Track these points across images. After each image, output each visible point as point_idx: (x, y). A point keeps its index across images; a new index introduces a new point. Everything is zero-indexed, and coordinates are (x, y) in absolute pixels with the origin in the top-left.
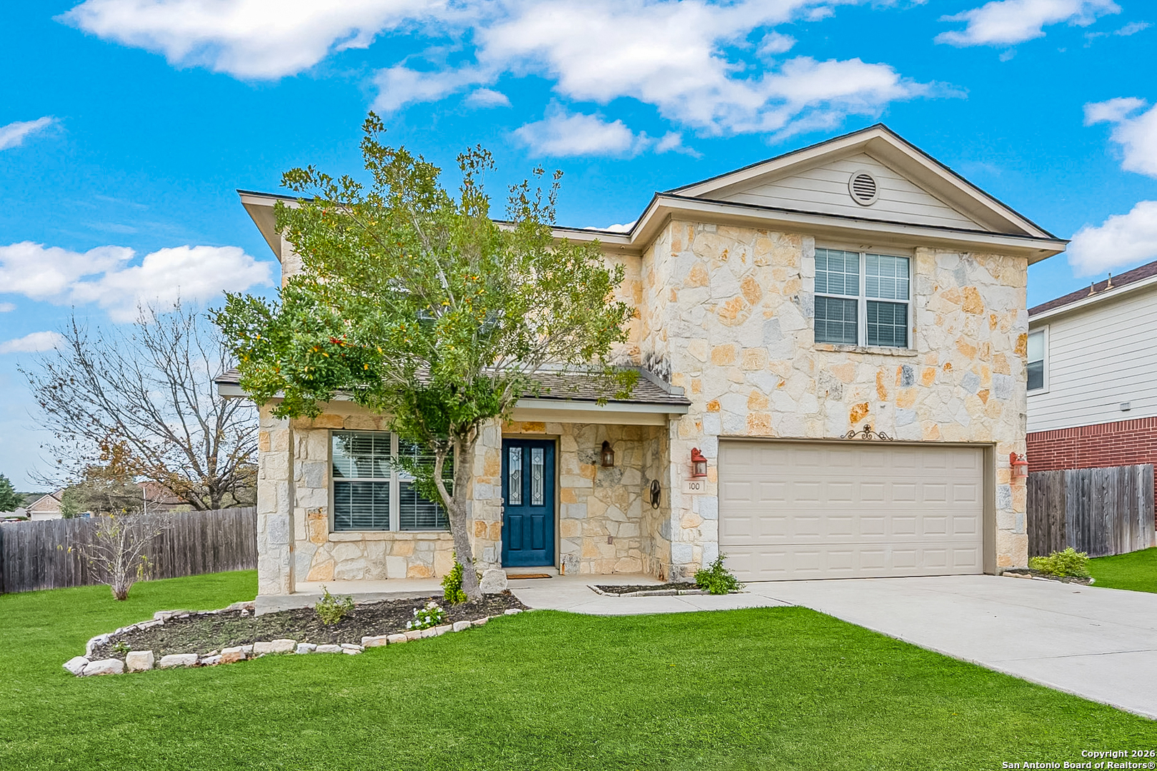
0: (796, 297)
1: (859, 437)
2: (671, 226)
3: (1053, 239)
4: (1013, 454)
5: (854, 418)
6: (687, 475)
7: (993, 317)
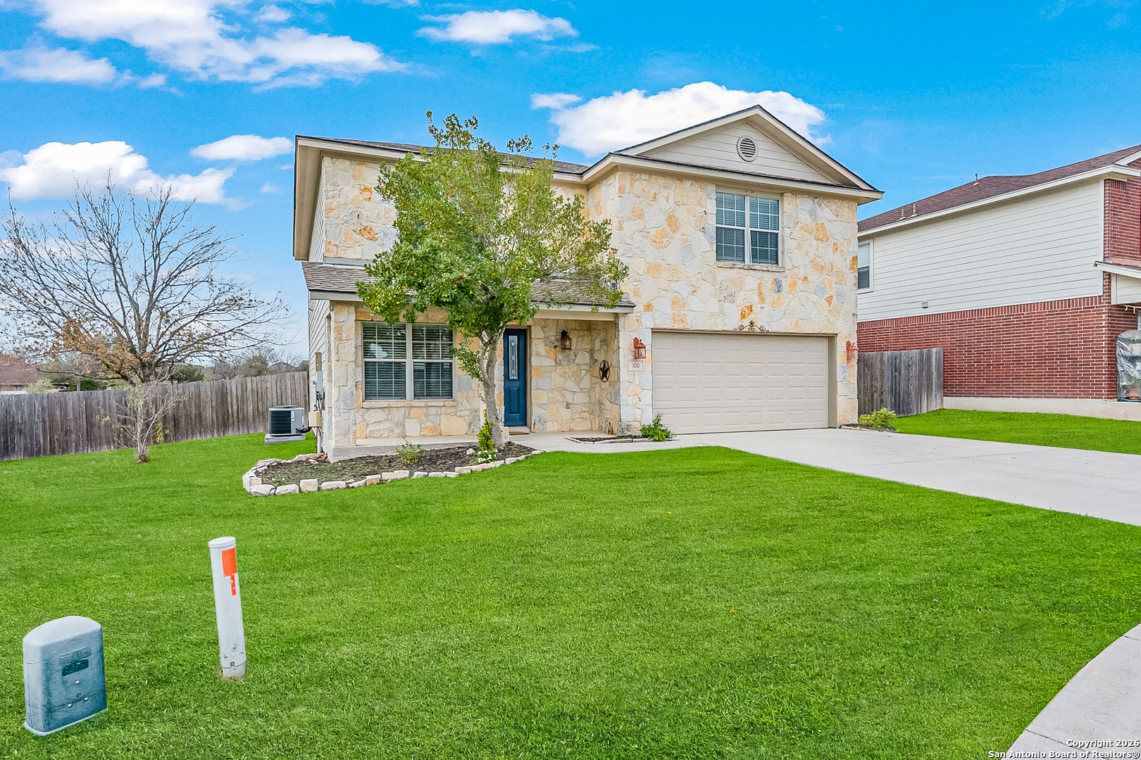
0: (703, 228)
1: (746, 330)
2: (618, 175)
3: (875, 190)
4: (848, 342)
5: (743, 316)
6: (631, 357)
7: (835, 244)
